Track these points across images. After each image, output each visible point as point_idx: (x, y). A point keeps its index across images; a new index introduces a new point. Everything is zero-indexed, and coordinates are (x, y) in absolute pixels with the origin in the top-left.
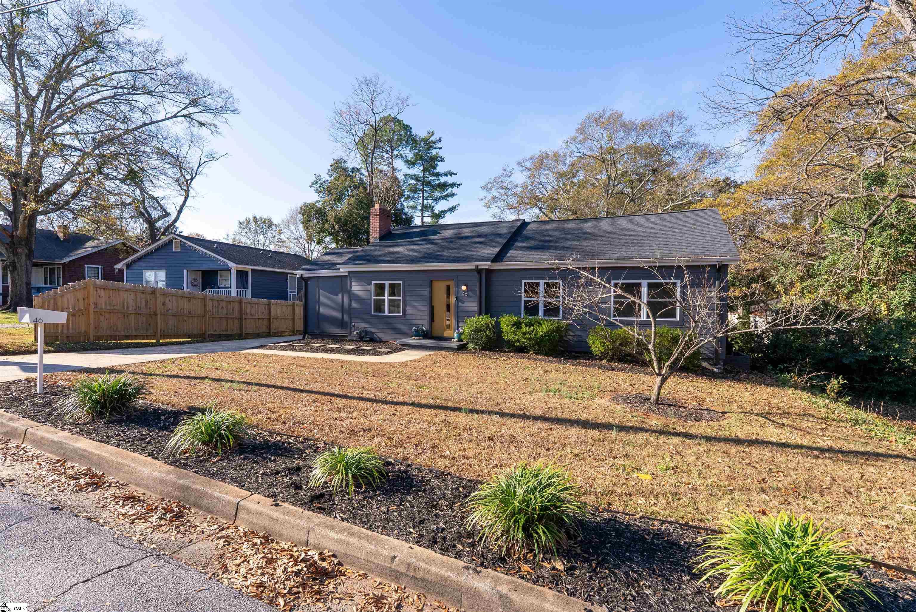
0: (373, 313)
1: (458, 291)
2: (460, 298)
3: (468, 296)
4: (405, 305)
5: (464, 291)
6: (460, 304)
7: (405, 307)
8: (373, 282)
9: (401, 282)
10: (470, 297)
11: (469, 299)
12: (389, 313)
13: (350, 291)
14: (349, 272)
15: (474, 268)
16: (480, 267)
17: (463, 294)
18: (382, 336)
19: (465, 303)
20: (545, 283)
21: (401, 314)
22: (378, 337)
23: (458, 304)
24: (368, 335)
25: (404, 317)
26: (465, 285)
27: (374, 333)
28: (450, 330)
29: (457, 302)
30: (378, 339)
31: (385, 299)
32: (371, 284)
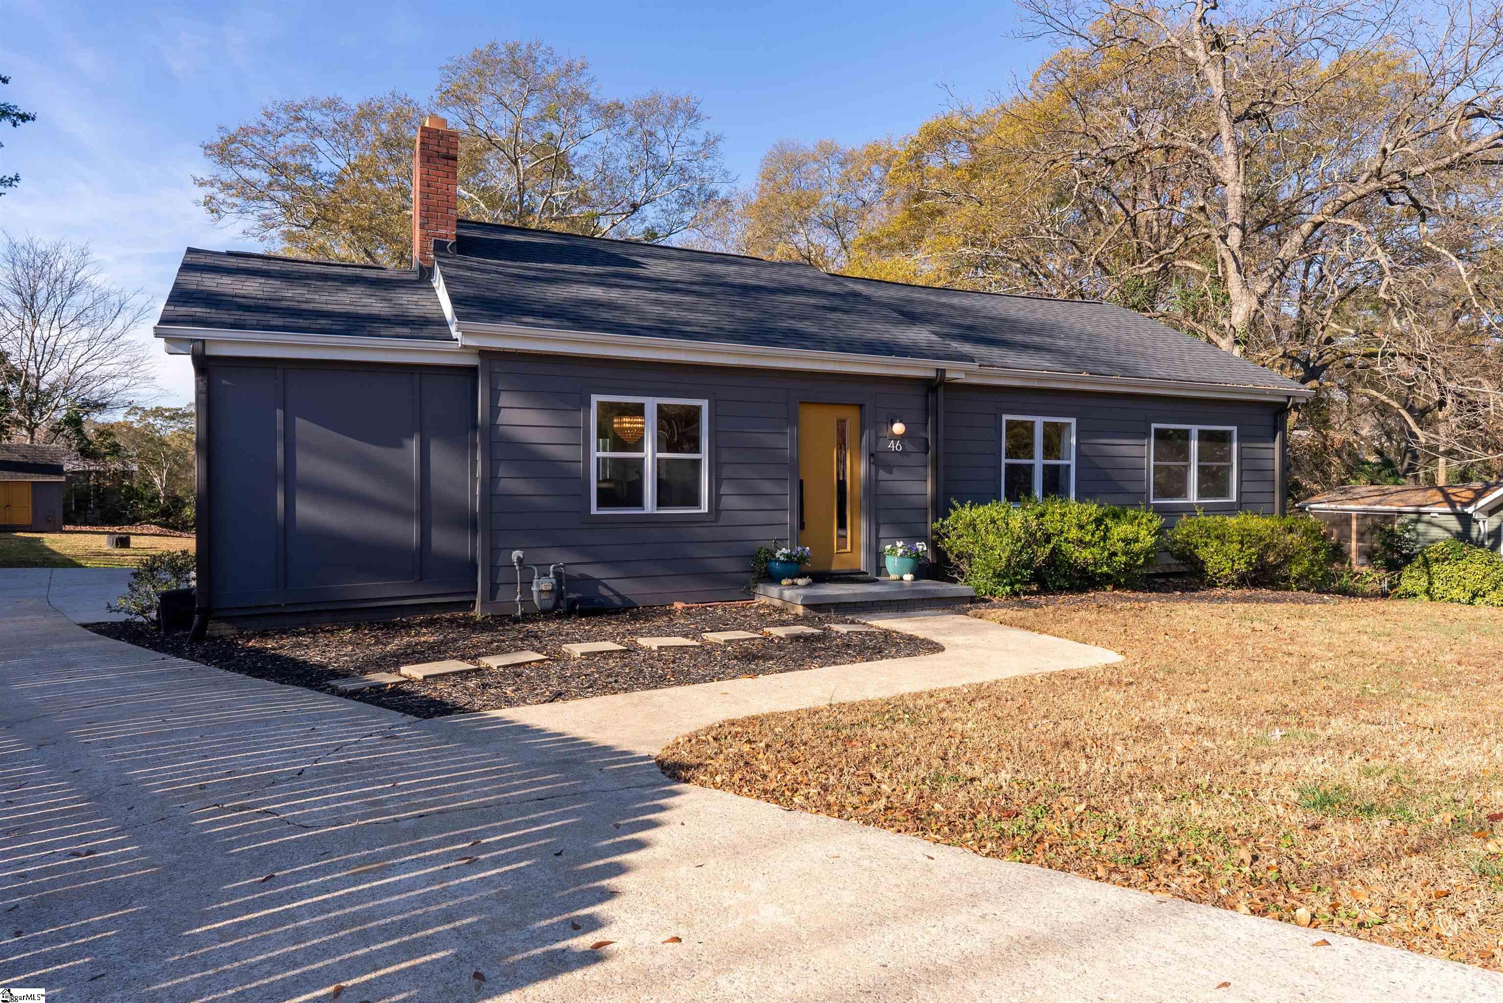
0: (594, 510)
1: (877, 438)
2: (881, 455)
3: (904, 452)
4: (716, 480)
5: (895, 438)
6: (882, 475)
7: (718, 488)
8: (596, 399)
9: (704, 404)
10: (907, 454)
11: (905, 460)
12: (660, 504)
13: (493, 425)
14: (483, 353)
15: (932, 374)
16: (949, 375)
17: (892, 445)
18: (627, 588)
19: (895, 470)
20: (1045, 423)
21: (705, 508)
22: (617, 595)
23: (877, 473)
24: (574, 593)
25: (712, 518)
26: (901, 422)
27: (598, 581)
28: (849, 549)
29: (873, 467)
30: (618, 601)
31: (642, 460)
32: (588, 405)
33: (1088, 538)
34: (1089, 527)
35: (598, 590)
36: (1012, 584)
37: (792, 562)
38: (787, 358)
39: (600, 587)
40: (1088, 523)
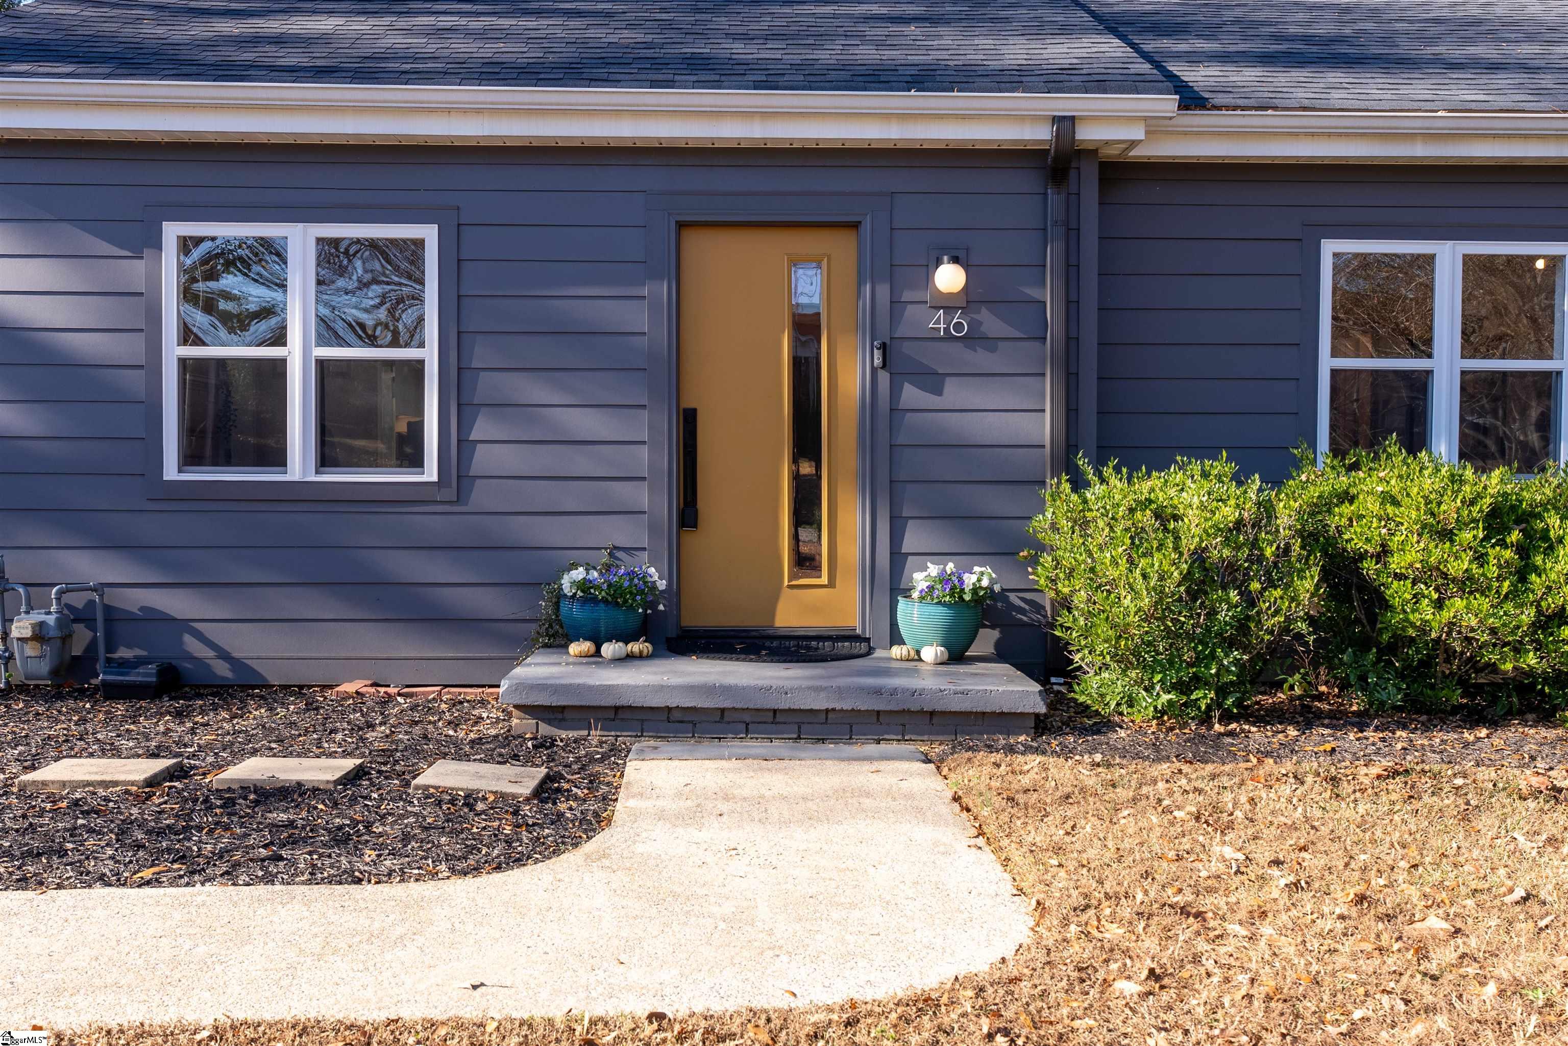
0: (171, 471)
1: (896, 305)
2: (908, 348)
3: (974, 339)
4: (459, 408)
5: (947, 304)
6: (911, 395)
7: (464, 426)
8: (173, 232)
9: (429, 233)
10: (986, 342)
11: (981, 359)
12: (325, 461)
15: (1041, 134)
16: (1087, 134)
17: (938, 322)
18: (247, 642)
19: (950, 386)
20: (1468, 260)
21: (430, 473)
22: (224, 655)
23: (895, 391)
24: (129, 646)
25: (450, 493)
26: (955, 260)
27: (185, 625)
28: (824, 580)
29: (884, 377)
30: (223, 670)
31: (283, 362)
32: (157, 245)
33: (1458, 567)
34: (1467, 536)
35: (181, 642)
36: (1182, 687)
37: (594, 600)
38: (617, 113)
39: (188, 639)
40: (1462, 524)
